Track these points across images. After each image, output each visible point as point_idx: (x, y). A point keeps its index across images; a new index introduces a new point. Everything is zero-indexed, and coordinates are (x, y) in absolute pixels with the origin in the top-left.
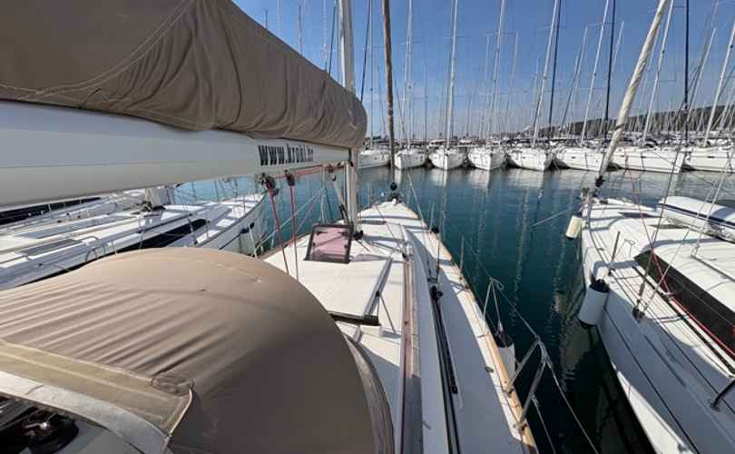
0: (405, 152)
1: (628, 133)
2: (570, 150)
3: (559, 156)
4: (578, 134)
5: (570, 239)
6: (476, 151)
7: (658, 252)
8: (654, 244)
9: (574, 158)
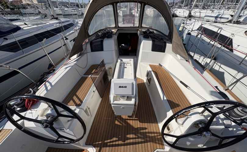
0: (123, 9)
1: (198, 3)
2: (179, 10)
3: (175, 12)
4: (182, 3)
5: (180, 31)
6: (148, 9)
7: (203, 26)
8: (202, 25)
9: (180, 12)
